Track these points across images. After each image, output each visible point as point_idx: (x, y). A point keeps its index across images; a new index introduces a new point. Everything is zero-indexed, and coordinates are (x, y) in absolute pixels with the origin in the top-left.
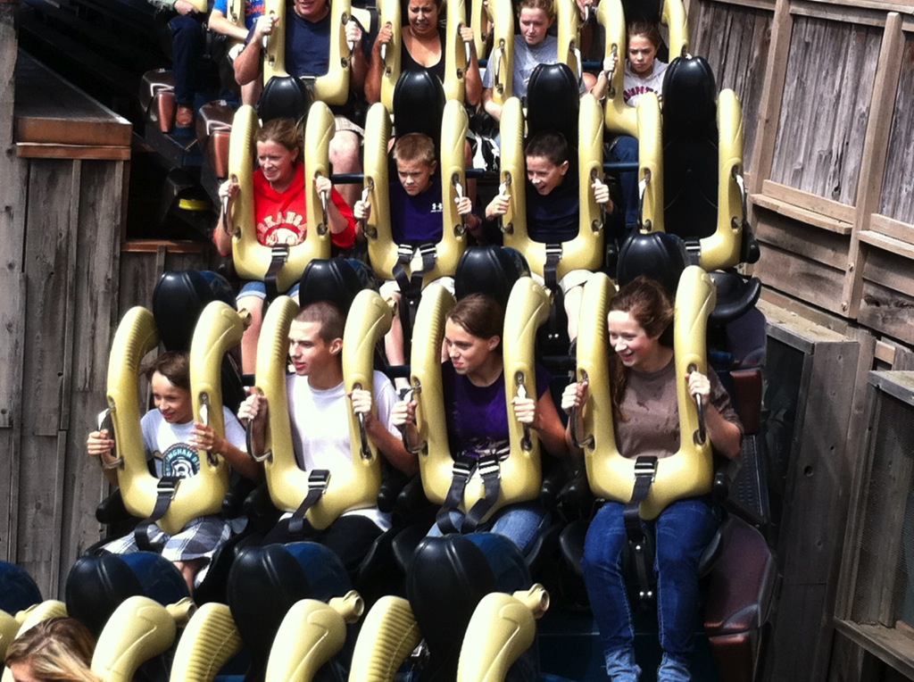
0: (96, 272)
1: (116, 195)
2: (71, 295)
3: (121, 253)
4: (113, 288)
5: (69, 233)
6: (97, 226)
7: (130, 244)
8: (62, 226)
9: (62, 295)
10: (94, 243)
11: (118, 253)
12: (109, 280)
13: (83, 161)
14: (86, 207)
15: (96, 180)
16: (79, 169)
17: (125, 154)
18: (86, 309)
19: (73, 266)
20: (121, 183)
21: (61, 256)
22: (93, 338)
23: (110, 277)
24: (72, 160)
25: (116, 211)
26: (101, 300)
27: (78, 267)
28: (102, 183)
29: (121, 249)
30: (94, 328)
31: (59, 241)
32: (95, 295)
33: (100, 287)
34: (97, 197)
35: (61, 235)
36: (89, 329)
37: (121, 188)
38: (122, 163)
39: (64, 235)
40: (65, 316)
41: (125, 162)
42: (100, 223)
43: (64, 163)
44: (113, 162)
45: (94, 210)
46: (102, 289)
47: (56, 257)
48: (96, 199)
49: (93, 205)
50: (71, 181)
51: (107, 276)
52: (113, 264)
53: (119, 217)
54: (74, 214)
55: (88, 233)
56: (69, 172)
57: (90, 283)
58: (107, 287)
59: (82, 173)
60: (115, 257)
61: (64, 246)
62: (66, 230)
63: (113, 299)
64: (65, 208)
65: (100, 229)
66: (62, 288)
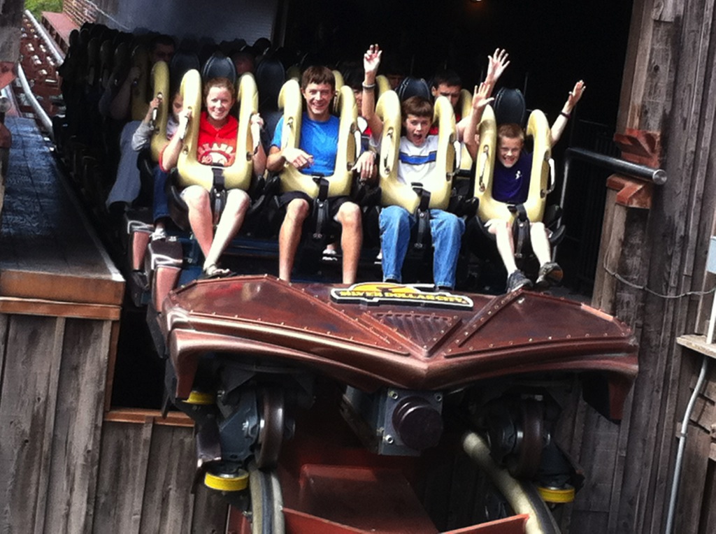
0: (75, 443)
1: (102, 357)
2: (46, 466)
3: (104, 422)
4: (92, 460)
5: (47, 398)
6: (79, 391)
7: (115, 412)
8: (41, 391)
9: (36, 466)
10: (75, 410)
11: (100, 424)
12: (89, 452)
13: (68, 320)
14: (69, 370)
15: (81, 341)
16: (63, 329)
17: (114, 313)
18: (61, 484)
19: (50, 434)
20: (108, 345)
21: (37, 422)
22: (67, 516)
23: (90, 448)
24: (56, 318)
25: (101, 375)
26: (78, 474)
27: (55, 435)
28: (87, 345)
29: (104, 417)
30: (69, 504)
31: (37, 405)
32: (72, 468)
33: (79, 460)
34: (81, 361)
35: (39, 399)
36: (64, 506)
37: (107, 351)
38: (110, 323)
39: (43, 399)
40: (37, 490)
41: (114, 322)
42: (82, 388)
43: (47, 321)
44: (100, 322)
45: (77, 374)
47: (32, 424)
48: (79, 363)
49: (76, 368)
50: (54, 342)
51: (86, 447)
52: (95, 435)
53: (104, 382)
54: (55, 377)
55: (70, 399)
56: (51, 333)
57: (68, 453)
58: (86, 460)
59: (65, 335)
60: (96, 427)
61: (41, 412)
62: (45, 395)
63: (91, 474)
64: (46, 371)
65: (82, 394)
66: (37, 458)
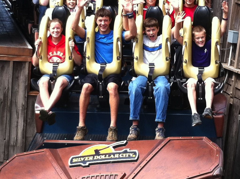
0: (18, 103)
1: (26, 74)
2: (9, 110)
3: (28, 96)
4: (24, 108)
6: (19, 85)
7: (31, 92)
8: (6, 85)
9: (6, 110)
10: (18, 92)
11: (26, 96)
13: (14, 62)
14: (15, 78)
15: (19, 69)
16: (12, 65)
18: (15, 116)
19: (10, 100)
20: (28, 70)
21: (5, 96)
22: (17, 126)
23: (24, 104)
24: (10, 61)
25: (26, 80)
26: (20, 112)
27: (12, 100)
28: (21, 70)
29: (28, 94)
30: (17, 122)
31: (5, 90)
32: (18, 111)
34: (19, 75)
35: (6, 88)
37: (28, 72)
38: (28, 62)
40: (7, 118)
42: (20, 84)
43: (7, 62)
44: (25, 62)
45: (18, 79)
46: (21, 108)
49: (18, 78)
50: (10, 69)
51: (22, 103)
52: (25, 100)
53: (27, 82)
54: (11, 81)
55: (16, 88)
56: (9, 66)
57: (16, 106)
59: (13, 66)
61: (7, 92)
62: (8, 87)
63: (24, 112)
64: (7, 79)
66: (6, 108)
